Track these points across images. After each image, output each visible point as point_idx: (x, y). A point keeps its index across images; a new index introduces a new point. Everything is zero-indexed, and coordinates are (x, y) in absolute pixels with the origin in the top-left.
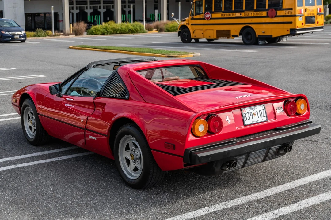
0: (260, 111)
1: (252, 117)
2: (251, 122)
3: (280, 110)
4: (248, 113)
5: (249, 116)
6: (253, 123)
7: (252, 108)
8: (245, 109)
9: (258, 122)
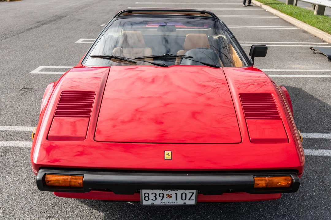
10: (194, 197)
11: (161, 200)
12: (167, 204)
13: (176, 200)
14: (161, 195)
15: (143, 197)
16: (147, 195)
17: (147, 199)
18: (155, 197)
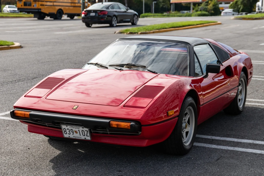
10: (88, 135)
11: (73, 134)
12: (77, 138)
13: (80, 135)
14: (72, 131)
15: (64, 131)
16: (65, 130)
17: (65, 132)
18: (69, 131)
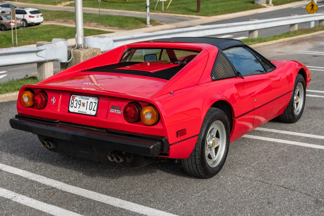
0: (91, 103)
1: (79, 105)
2: (76, 110)
3: (115, 111)
4: (76, 101)
5: (76, 104)
6: (79, 112)
7: (84, 97)
8: (76, 96)
9: (84, 113)
